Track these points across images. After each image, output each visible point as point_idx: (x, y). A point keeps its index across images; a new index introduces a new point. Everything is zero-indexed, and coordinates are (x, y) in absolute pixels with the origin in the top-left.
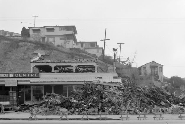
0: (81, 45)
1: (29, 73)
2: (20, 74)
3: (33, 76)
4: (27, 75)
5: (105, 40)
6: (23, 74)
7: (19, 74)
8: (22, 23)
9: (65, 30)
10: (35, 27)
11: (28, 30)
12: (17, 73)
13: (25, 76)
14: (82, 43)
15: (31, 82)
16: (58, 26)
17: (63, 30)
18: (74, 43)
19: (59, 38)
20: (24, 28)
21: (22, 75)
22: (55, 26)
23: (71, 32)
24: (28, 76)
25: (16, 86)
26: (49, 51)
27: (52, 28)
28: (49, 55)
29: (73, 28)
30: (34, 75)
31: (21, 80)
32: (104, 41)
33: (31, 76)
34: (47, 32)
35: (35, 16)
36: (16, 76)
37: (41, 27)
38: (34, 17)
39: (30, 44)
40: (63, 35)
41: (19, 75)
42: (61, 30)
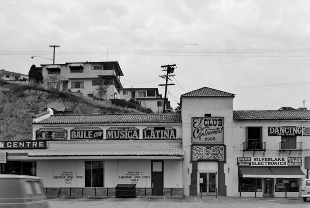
0: (131, 94)
1: (29, 141)
2: (14, 143)
3: (36, 146)
4: (26, 145)
5: (166, 85)
6: (20, 143)
7: (12, 142)
8: (32, 58)
9: (101, 69)
10: (54, 64)
11: (41, 69)
12: (10, 141)
13: (23, 146)
14: (133, 91)
15: (29, 156)
16: (90, 63)
17: (98, 69)
18: (115, 91)
19: (90, 83)
20: (33, 67)
21: (18, 145)
22: (84, 63)
23: (110, 72)
24: (28, 146)
25: (5, 162)
26: (72, 104)
27: (79, 65)
28: (71, 111)
29: (115, 66)
30: (38, 145)
31: (12, 154)
32: (165, 87)
33: (33, 146)
34: (71, 72)
35: (54, 46)
36: (8, 146)
37: (61, 65)
38: (53, 48)
39: (41, 92)
40: (97, 77)
41: (12, 145)
42: (95, 68)
